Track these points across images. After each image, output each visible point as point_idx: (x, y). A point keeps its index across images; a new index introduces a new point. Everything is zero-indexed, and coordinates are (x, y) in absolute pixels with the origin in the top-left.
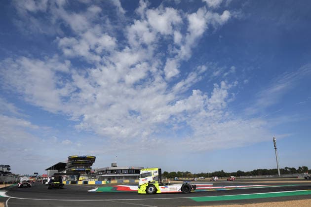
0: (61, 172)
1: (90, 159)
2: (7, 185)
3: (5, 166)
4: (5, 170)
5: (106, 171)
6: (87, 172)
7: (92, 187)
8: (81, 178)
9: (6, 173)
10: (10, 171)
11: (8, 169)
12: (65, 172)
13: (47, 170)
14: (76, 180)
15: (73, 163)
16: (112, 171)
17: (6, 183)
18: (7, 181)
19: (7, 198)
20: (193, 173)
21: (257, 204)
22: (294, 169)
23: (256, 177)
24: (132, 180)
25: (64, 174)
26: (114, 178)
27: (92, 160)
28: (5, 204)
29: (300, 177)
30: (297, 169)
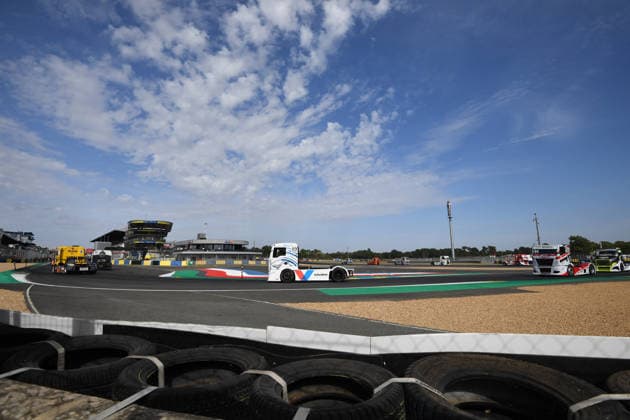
0: (116, 246)
1: (163, 226)
2: (29, 264)
3: (26, 234)
4: (25, 240)
5: (189, 245)
6: (160, 246)
7: (167, 269)
8: (148, 256)
9: (27, 244)
10: (33, 242)
11: (30, 238)
12: (123, 246)
13: (94, 241)
14: (140, 258)
15: (136, 232)
16: (199, 247)
17: (26, 261)
18: (29, 258)
19: (29, 285)
20: (324, 252)
21: (419, 301)
22: (475, 250)
23: (420, 260)
24: (230, 260)
25: (122, 249)
26: (201, 257)
27: (166, 228)
28: (25, 294)
29: (484, 261)
30: (480, 249)
